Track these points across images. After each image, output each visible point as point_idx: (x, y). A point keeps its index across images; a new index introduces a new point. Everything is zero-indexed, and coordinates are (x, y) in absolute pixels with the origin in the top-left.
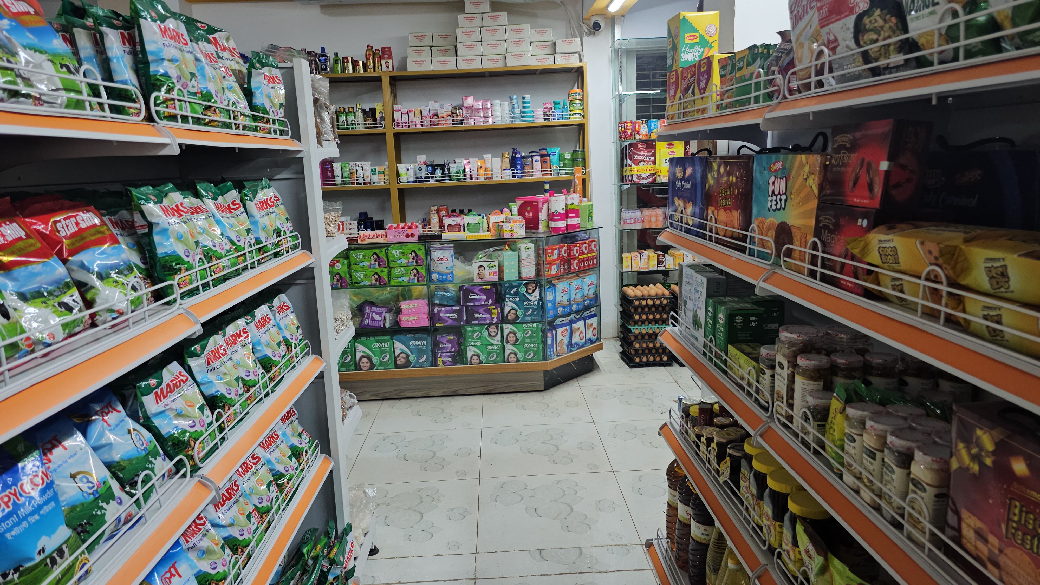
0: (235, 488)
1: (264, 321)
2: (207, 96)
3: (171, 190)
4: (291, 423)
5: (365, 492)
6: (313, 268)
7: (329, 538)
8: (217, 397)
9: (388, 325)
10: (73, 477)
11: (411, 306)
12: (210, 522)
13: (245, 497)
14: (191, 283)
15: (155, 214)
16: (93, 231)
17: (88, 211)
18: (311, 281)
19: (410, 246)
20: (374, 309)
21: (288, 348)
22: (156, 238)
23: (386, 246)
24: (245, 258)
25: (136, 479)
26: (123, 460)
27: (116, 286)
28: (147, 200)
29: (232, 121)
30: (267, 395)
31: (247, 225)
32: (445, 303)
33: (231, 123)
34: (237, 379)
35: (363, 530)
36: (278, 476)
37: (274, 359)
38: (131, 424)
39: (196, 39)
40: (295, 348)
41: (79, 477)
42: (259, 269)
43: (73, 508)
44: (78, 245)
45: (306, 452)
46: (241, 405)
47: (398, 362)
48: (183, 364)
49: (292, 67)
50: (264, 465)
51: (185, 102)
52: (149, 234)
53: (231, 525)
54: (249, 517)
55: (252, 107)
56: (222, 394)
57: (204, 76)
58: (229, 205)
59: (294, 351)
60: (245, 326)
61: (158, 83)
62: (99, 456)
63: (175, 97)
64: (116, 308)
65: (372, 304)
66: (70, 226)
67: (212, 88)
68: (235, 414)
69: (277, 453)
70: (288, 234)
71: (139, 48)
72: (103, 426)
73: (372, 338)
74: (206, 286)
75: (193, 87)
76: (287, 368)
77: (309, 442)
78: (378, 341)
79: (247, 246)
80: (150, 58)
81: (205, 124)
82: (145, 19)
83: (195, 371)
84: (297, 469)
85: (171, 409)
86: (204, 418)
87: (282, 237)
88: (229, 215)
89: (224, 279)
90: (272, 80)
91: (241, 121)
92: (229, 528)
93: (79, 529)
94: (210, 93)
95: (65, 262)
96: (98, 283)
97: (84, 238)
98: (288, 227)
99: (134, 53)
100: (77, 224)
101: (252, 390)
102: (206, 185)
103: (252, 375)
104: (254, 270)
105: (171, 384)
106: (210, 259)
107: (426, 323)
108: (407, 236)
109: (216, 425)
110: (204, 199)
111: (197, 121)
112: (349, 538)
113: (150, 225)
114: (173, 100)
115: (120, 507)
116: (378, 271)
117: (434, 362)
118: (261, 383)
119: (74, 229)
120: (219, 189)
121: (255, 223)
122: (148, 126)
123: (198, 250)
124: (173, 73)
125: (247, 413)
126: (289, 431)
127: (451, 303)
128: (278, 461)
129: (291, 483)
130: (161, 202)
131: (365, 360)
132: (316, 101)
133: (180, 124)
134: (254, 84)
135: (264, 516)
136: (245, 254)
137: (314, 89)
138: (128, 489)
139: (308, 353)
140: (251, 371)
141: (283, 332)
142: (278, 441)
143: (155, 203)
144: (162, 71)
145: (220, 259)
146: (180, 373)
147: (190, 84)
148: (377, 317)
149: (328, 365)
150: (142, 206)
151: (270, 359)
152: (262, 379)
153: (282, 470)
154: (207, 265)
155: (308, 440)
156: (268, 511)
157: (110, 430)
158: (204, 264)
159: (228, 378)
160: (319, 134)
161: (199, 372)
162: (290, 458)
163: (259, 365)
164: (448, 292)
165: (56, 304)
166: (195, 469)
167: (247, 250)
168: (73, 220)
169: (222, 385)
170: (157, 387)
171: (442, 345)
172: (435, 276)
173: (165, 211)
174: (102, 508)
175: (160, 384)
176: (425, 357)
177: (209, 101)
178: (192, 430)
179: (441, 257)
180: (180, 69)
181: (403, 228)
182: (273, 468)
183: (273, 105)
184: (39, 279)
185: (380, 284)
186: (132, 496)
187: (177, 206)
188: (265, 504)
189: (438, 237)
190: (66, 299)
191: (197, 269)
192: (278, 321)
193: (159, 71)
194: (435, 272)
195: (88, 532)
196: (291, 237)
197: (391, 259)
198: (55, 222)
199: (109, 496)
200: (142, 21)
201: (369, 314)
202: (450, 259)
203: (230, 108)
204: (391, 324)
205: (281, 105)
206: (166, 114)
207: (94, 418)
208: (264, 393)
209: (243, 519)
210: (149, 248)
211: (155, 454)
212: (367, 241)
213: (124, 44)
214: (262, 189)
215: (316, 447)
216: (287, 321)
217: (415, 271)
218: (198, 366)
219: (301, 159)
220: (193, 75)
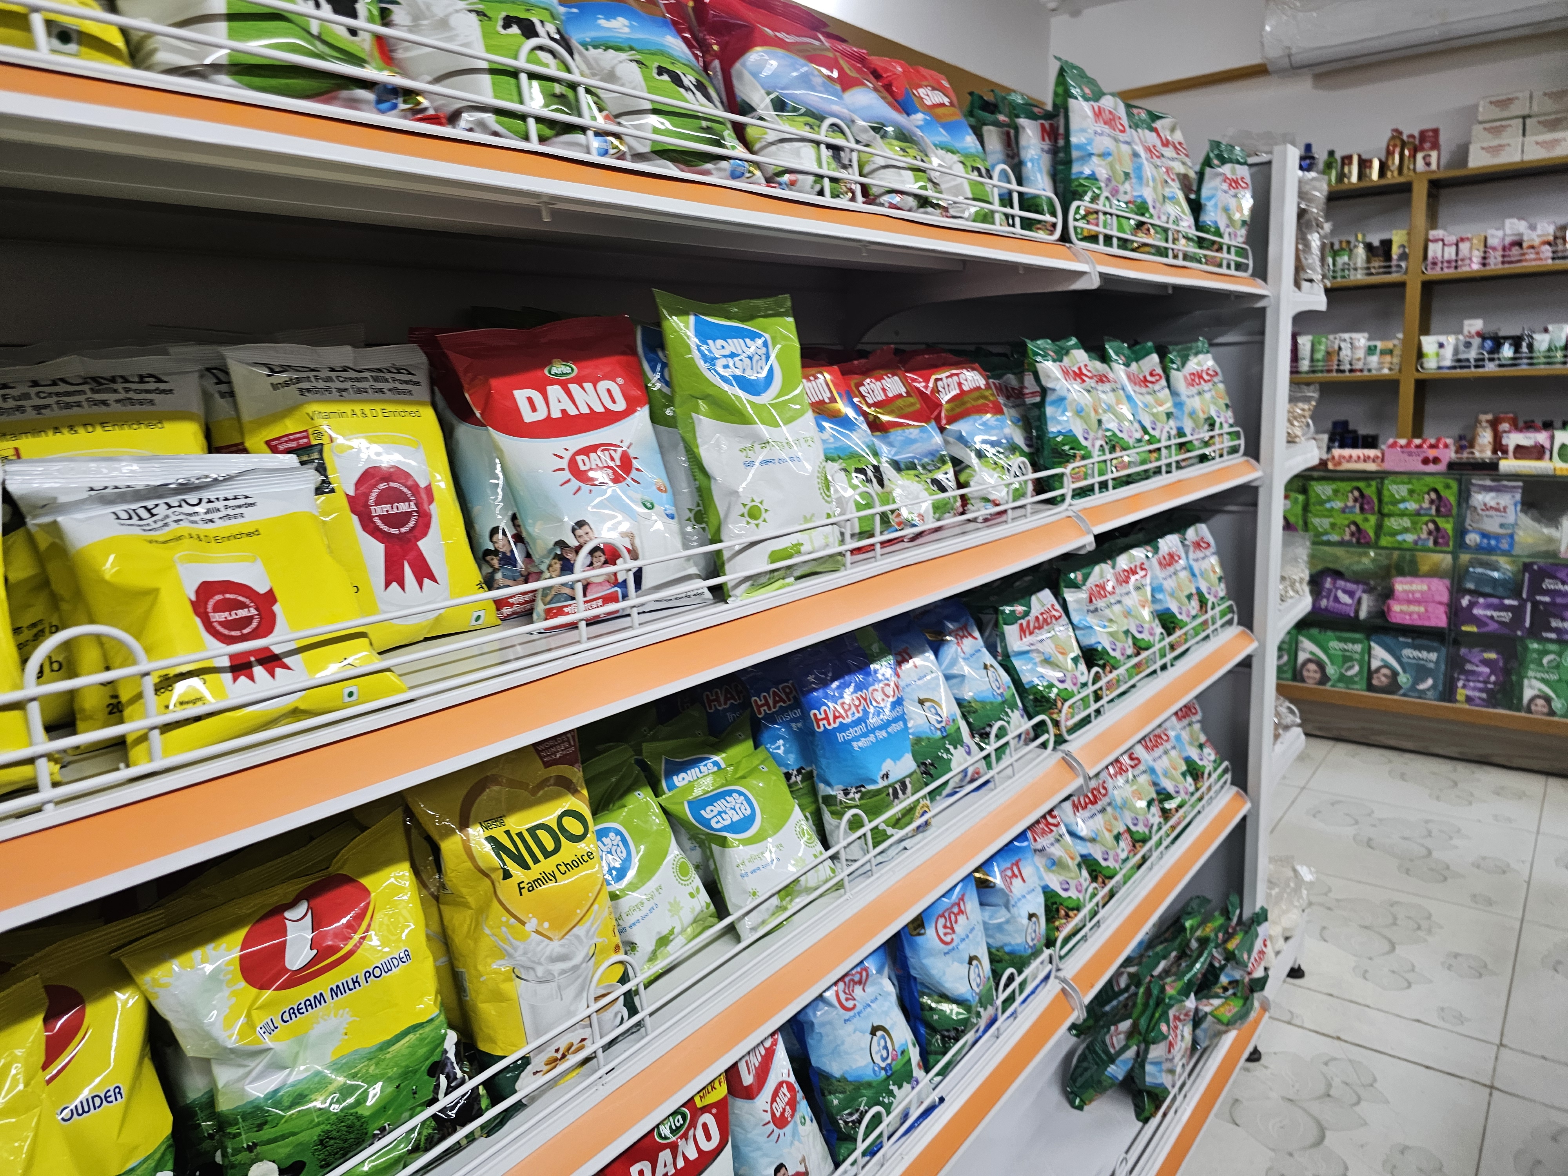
0: (1103, 791)
1: (1172, 559)
2: (1142, 208)
3: (1074, 347)
4: (1190, 725)
5: (1295, 870)
6: (1256, 489)
7: (1229, 919)
8: (1096, 650)
9: (1363, 614)
10: (921, 702)
11: (1414, 587)
12: (1066, 826)
13: (1115, 808)
14: (1085, 479)
15: (1052, 375)
16: (977, 394)
17: (973, 369)
18: (1251, 509)
19: (1429, 480)
20: (1341, 583)
21: (1201, 607)
22: (1049, 410)
23: (1380, 476)
24: (1160, 455)
25: (988, 729)
26: (976, 701)
27: (994, 469)
28: (1045, 357)
29: (1170, 245)
30: (1164, 668)
31: (1168, 406)
32: (1488, 590)
33: (1166, 249)
34: (1127, 632)
35: (1285, 929)
36: (1164, 796)
37: (1179, 617)
38: (989, 659)
39: (1135, 126)
40: (1213, 608)
41: (927, 704)
42: (1176, 475)
43: (918, 741)
44: (958, 410)
45: (1210, 775)
46: (1127, 670)
47: (1375, 682)
48: (1057, 594)
49: (1269, 163)
50: (1145, 772)
51: (1111, 215)
52: (1041, 405)
53: (1093, 840)
54: (1117, 838)
55: (1199, 226)
56: (1104, 648)
57: (1140, 178)
58: (1145, 377)
59: (1210, 613)
60: (1145, 561)
61: (1080, 189)
62: (950, 687)
63: (1100, 207)
64: (991, 497)
65: (1338, 574)
66: (952, 386)
67: (1148, 194)
68: (1118, 681)
69: (1164, 762)
70: (1226, 429)
71: (1061, 142)
72: (956, 651)
73: (1330, 634)
74: (1104, 486)
75: (1126, 193)
76: (1197, 634)
77: (1215, 761)
78: (1340, 640)
79: (1164, 436)
80: (1075, 154)
81: (1133, 250)
82: (1076, 98)
83: (1071, 607)
84: (1192, 794)
85: (1038, 651)
86: (1078, 674)
87: (1217, 431)
88: (1144, 390)
89: (1127, 481)
90: (1234, 183)
91: (1182, 245)
92: (1089, 844)
93: (923, 768)
94: (1146, 203)
95: (942, 430)
96: (974, 460)
97: (964, 403)
98: (1225, 418)
99: (1054, 152)
100: (960, 384)
101: (1144, 654)
102: (1117, 344)
103: (1146, 632)
104: (1169, 475)
105: (1040, 618)
106: (1113, 449)
107: (1439, 619)
108: (1426, 461)
109: (1091, 689)
110: (1114, 365)
111: (1124, 243)
112: (1262, 930)
113: (1044, 391)
114: (1097, 212)
115: (968, 757)
116: (1359, 518)
117: (1448, 693)
118: (1158, 646)
119: (955, 392)
120: (1134, 352)
121: (1179, 405)
122: (1062, 249)
123: (1100, 433)
124: (1102, 173)
125: (1133, 686)
126: (1185, 735)
127: (1500, 591)
128: (1166, 774)
129: (1181, 812)
130: (1061, 361)
131: (1312, 667)
132: (1302, 214)
133: (1101, 247)
134: (1205, 192)
135: (1137, 845)
136: (1159, 449)
137: (1302, 195)
138: (977, 739)
139: (1230, 622)
140: (1146, 626)
141: (1197, 581)
142: (1168, 746)
143: (1054, 361)
144: (1087, 171)
145: (1125, 449)
146: (1053, 606)
147: (1122, 189)
148: (1345, 598)
149: (1263, 646)
150: (1037, 365)
151: (1173, 615)
152: (1160, 641)
153: (1171, 789)
154: (1108, 456)
155: (1213, 757)
156: (1144, 841)
157: (964, 659)
158: (1104, 454)
159: (1113, 628)
160: (1299, 268)
161: (1076, 610)
162: (1184, 775)
163: (1157, 621)
164: (1496, 569)
165: (929, 481)
166: (1060, 741)
167: (1164, 443)
168: (956, 378)
169: (1105, 636)
170: (1023, 618)
171: (1468, 667)
172: (1472, 538)
173: (1066, 373)
174: (948, 751)
175: (1027, 614)
176: (1430, 682)
177: (1143, 215)
178: (1061, 686)
179: (1493, 504)
180: (1112, 167)
181: (1419, 447)
182: (1158, 781)
183: (1231, 222)
184: (914, 447)
185: (1358, 542)
186: (982, 749)
187: (1080, 368)
188: (1141, 829)
189: (1491, 467)
190: (940, 476)
191: (1096, 459)
192: (1192, 562)
193: (1082, 173)
194: (1474, 531)
195: (931, 775)
196: (1229, 433)
197: (1386, 499)
198: (937, 380)
199: (957, 741)
200: (1071, 101)
201: (1330, 590)
202: (1511, 510)
203: (1170, 225)
204: (1369, 612)
205: (1244, 223)
206: (1086, 234)
207: (948, 638)
208: (1160, 663)
209: (1109, 837)
210: (1038, 423)
211: (1013, 706)
212: (1346, 466)
213: (1043, 140)
214: (1196, 354)
215: (1225, 771)
216: (1205, 565)
217: (1431, 526)
218: (1075, 601)
219: (1263, 310)
220: (1127, 175)
